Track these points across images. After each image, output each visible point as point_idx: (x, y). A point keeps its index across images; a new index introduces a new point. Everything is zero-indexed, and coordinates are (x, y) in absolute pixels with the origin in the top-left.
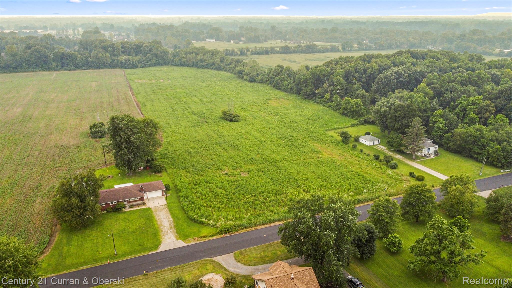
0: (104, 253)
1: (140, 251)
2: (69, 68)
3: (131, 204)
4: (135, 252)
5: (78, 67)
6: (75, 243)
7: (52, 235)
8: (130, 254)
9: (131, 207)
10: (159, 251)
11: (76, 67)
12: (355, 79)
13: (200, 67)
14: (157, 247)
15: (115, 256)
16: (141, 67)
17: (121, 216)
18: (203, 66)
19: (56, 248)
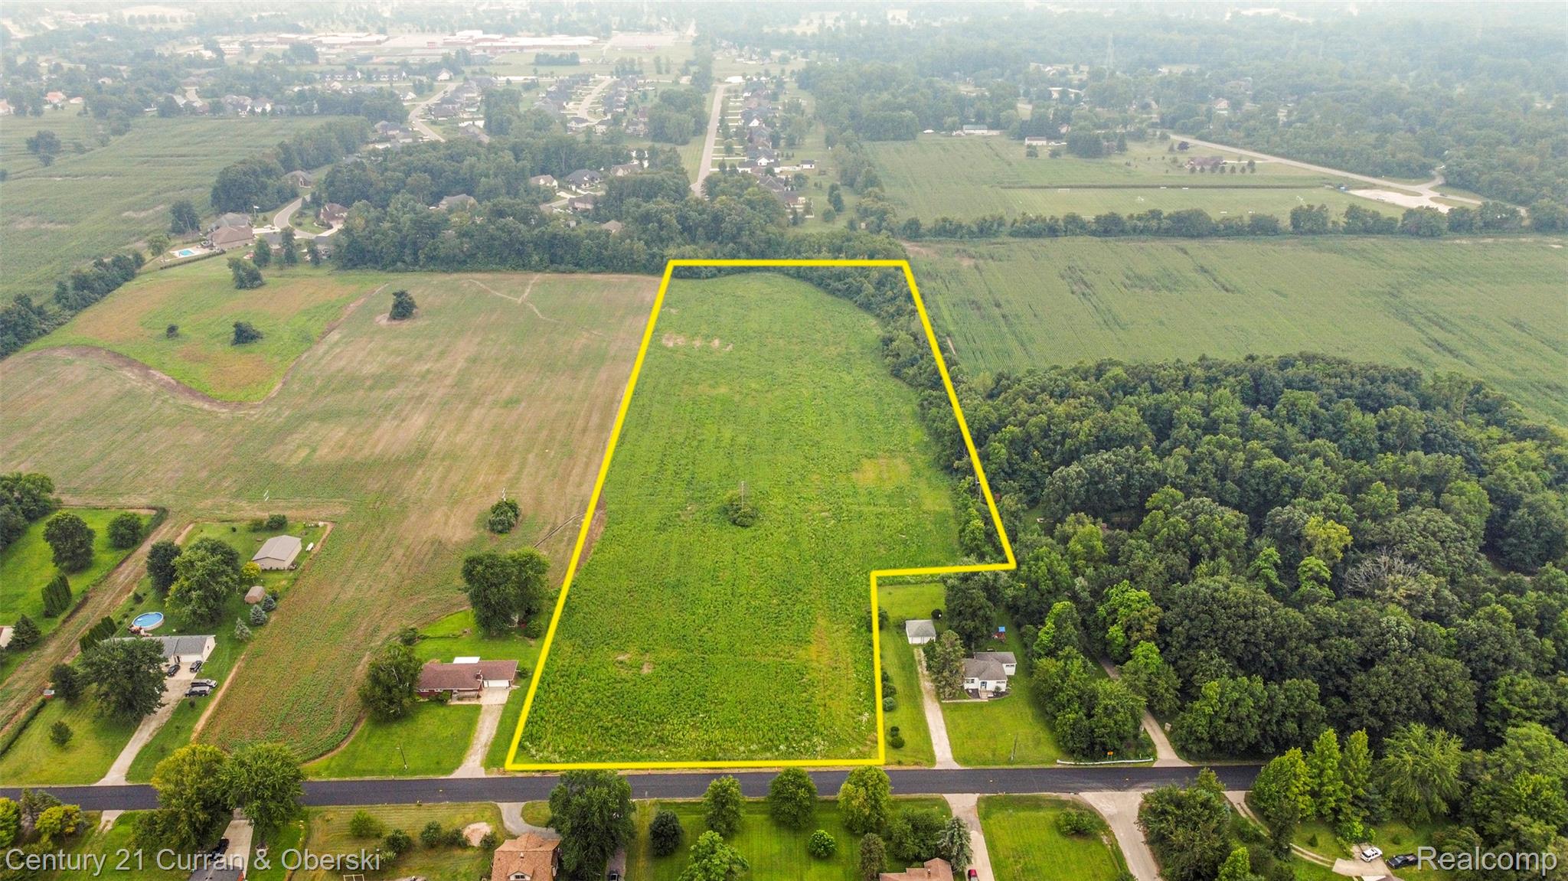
0: (396, 762)
1: (433, 772)
2: (562, 267)
3: (462, 694)
4: (426, 771)
5: (581, 266)
6: (374, 741)
7: (356, 723)
8: (421, 772)
9: (460, 699)
10: (451, 777)
11: (577, 265)
12: (1036, 453)
13: (833, 292)
14: (451, 771)
15: (402, 772)
16: (707, 278)
17: (441, 711)
18: (839, 291)
19: (353, 743)
